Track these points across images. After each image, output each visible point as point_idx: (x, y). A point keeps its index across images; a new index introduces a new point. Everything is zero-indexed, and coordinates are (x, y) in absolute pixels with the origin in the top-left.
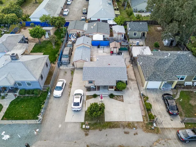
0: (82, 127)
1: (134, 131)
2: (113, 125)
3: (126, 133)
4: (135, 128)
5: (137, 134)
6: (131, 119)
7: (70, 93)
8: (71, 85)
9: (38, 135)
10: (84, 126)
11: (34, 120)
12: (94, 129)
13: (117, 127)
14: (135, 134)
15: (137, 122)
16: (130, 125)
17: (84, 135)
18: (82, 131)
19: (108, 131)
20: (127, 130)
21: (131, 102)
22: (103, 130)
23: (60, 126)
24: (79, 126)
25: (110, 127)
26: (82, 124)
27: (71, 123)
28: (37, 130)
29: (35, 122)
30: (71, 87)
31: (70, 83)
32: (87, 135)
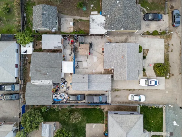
0: (168, 78)
1: (170, 46)
2: (167, 59)
3: (172, 51)
4: (169, 45)
5: (172, 44)
6: (163, 46)
7: (140, 89)
8: (131, 89)
9: (173, 105)
10: (168, 77)
11: (163, 110)
12: (169, 70)
13: (168, 56)
14: (173, 46)
15: (165, 42)
16: (167, 48)
17: (173, 76)
18: (171, 78)
19: (170, 62)
20: (170, 50)
21: (149, 44)
22: (170, 65)
23: (167, 92)
24: (167, 80)
25: (168, 60)
26: (166, 78)
27: (165, 85)
28: (170, 106)
29: (165, 109)
30: (134, 89)
31: (129, 91)
32: (173, 75)
